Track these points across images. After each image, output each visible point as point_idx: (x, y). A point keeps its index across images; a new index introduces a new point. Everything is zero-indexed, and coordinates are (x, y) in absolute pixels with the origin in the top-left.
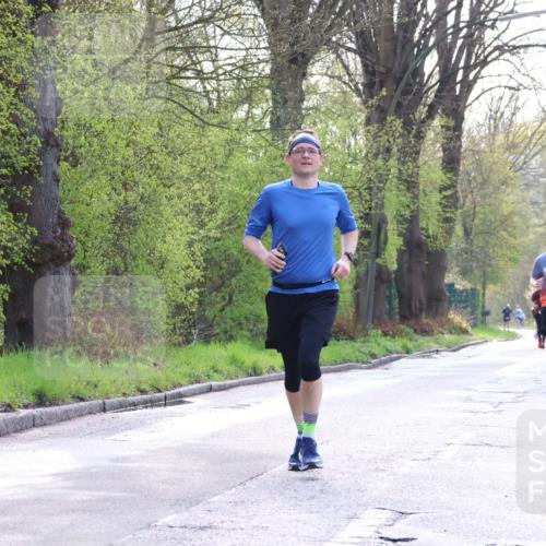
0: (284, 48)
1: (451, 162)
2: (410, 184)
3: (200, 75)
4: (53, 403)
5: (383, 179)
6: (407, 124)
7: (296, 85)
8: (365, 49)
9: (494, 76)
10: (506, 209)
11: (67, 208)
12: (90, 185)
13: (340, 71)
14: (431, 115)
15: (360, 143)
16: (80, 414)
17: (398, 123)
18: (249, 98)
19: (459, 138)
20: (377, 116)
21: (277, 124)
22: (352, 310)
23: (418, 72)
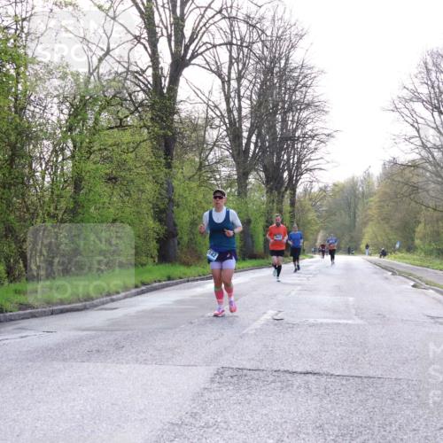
0: (241, 170)
1: (293, 204)
2: (280, 211)
3: (216, 179)
4: (173, 280)
5: (272, 210)
6: (279, 193)
7: (245, 182)
8: (265, 171)
9: (305, 178)
10: (309, 218)
11: (176, 220)
12: (183, 213)
13: (258, 177)
14: (286, 190)
15: (264, 199)
16: (181, 283)
17: (276, 193)
18: (230, 186)
19: (294, 197)
20: (270, 191)
21: (239, 193)
22: (263, 251)
23: (282, 177)
